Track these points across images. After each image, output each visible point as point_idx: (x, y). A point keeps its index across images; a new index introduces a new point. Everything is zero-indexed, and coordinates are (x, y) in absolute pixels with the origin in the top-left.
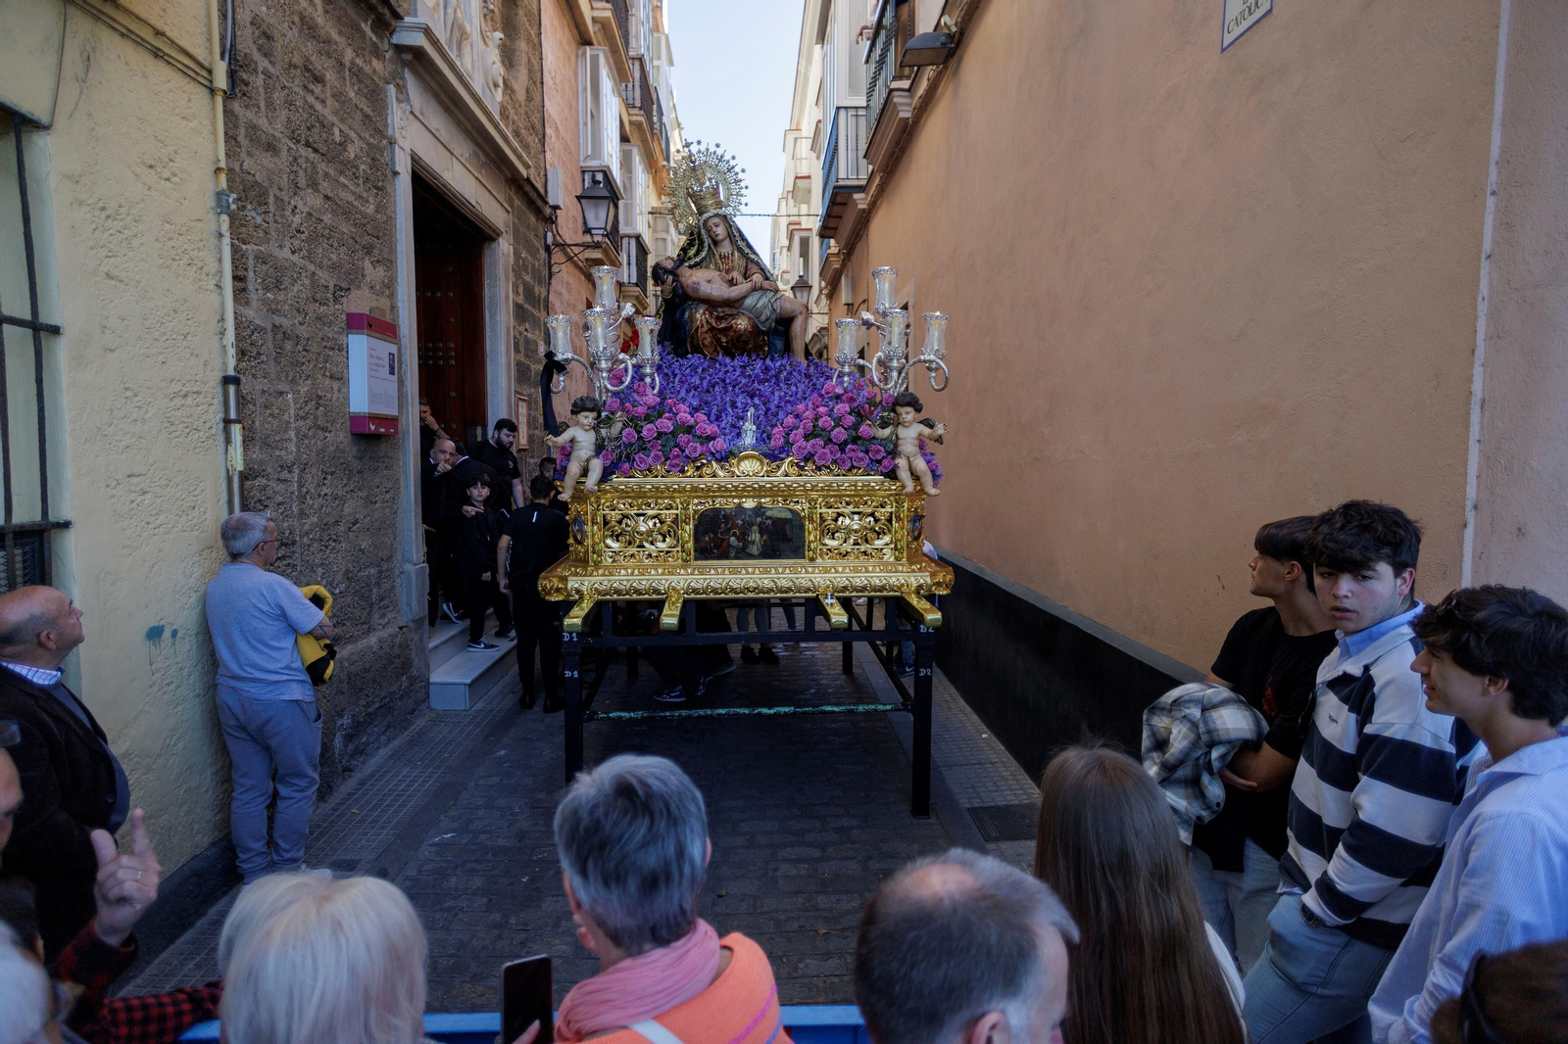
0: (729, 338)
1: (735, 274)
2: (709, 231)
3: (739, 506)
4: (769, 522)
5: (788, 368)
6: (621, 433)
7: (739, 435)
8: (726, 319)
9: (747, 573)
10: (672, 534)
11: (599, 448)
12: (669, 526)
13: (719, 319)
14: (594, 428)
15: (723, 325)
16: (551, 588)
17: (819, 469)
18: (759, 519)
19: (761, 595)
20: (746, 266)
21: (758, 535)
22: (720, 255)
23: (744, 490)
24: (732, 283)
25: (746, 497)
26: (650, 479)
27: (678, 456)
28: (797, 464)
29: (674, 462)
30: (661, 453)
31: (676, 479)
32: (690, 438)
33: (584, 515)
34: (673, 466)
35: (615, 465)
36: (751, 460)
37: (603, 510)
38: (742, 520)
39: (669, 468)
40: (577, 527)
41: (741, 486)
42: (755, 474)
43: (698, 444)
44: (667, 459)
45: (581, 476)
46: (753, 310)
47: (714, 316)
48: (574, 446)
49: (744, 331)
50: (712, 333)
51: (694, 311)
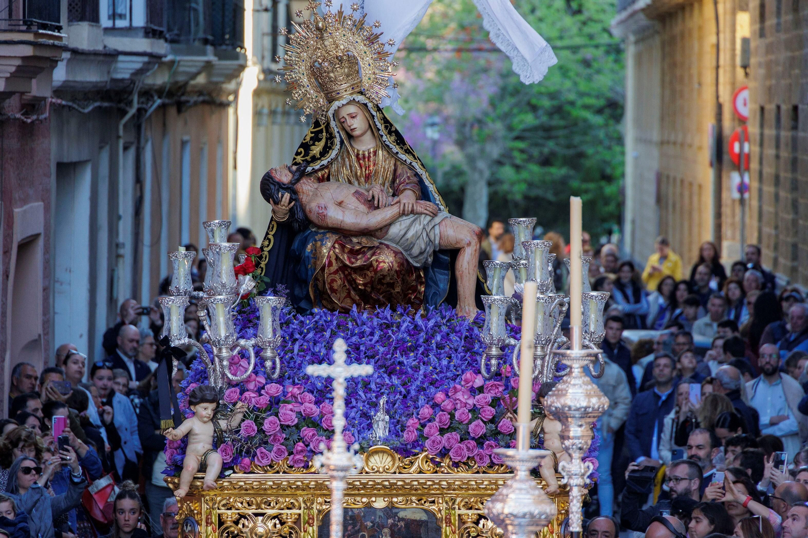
0: (368, 280)
1: (377, 190)
2: (342, 123)
3: (368, 506)
4: (402, 524)
5: (444, 329)
6: (240, 425)
7: (370, 426)
8: (364, 253)
10: (293, 536)
11: (217, 442)
12: (291, 528)
13: (353, 253)
14: (212, 420)
15: (359, 263)
17: (456, 465)
18: (390, 521)
20: (395, 170)
22: (357, 156)
23: (373, 488)
24: (372, 204)
25: (376, 495)
26: (270, 475)
27: (302, 451)
28: (432, 460)
29: (298, 457)
30: (284, 447)
31: (299, 475)
32: (315, 432)
33: (197, 514)
34: (296, 462)
35: (235, 460)
36: (381, 455)
37: (219, 509)
38: (372, 522)
39: (292, 463)
40: (189, 528)
41: (370, 483)
42: (386, 471)
43: (324, 437)
44: (290, 454)
45: (199, 471)
46: (401, 242)
47: (346, 251)
48: (191, 439)
49: (389, 270)
50: (344, 273)
51: (319, 243)
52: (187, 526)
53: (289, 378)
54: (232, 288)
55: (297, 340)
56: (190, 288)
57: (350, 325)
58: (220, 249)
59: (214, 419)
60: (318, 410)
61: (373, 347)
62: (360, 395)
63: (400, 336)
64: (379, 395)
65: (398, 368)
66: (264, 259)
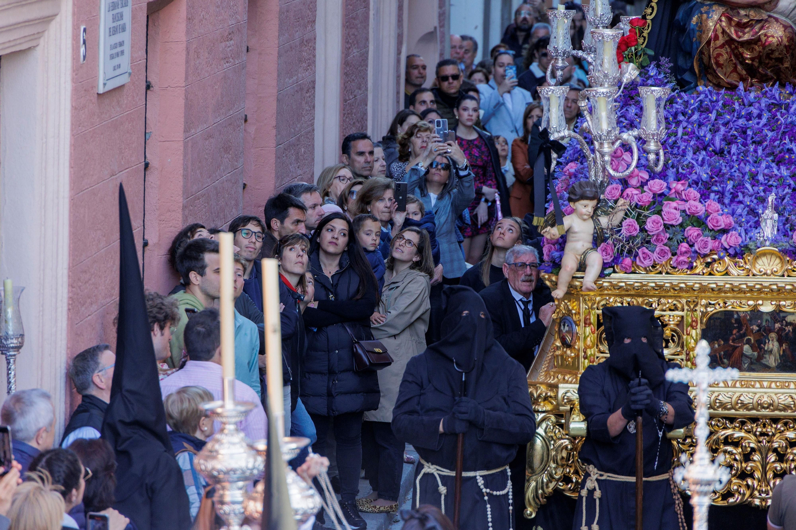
0: (756, 54)
3: (755, 309)
4: (790, 328)
6: (621, 223)
7: (757, 225)
8: (752, 26)
9: (762, 387)
10: (676, 339)
11: (598, 239)
12: (672, 330)
13: (741, 26)
14: (592, 217)
15: (746, 37)
16: (539, 396)
18: (777, 325)
19: (777, 413)
21: (776, 344)
23: (760, 291)
25: (763, 299)
26: (652, 276)
27: (686, 252)
29: (682, 258)
30: (667, 248)
31: (683, 277)
32: (700, 232)
33: (575, 314)
34: (680, 263)
35: (616, 260)
36: (769, 257)
37: (598, 309)
38: (758, 326)
39: (675, 265)
40: (567, 328)
41: (758, 286)
42: (773, 273)
43: (710, 238)
44: (674, 254)
45: (578, 270)
46: (791, 15)
47: (733, 24)
48: (570, 238)
49: (777, 45)
50: (730, 47)
51: (705, 16)
52: (564, 325)
53: (673, 167)
54: (614, 78)
55: (681, 122)
56: (569, 48)
57: (737, 106)
58: (603, 37)
59: (594, 216)
60: (704, 209)
61: (761, 131)
62: (747, 189)
63: (789, 120)
64: (768, 189)
65: (787, 156)
66: (647, 28)
